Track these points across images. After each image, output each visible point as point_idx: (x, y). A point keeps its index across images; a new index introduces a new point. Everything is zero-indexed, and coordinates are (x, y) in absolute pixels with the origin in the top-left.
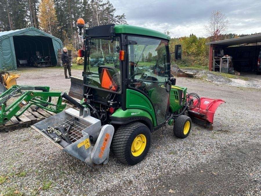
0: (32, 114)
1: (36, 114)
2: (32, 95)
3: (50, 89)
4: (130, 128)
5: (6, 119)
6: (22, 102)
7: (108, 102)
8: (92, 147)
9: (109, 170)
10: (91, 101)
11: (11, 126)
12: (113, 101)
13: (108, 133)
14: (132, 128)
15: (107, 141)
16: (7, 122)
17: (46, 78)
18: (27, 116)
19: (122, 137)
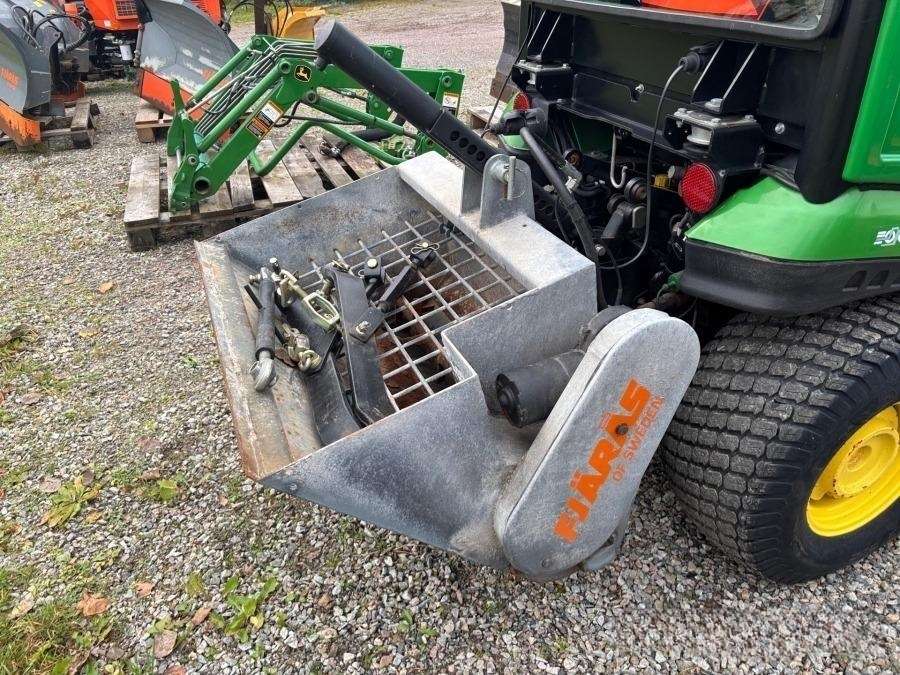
0: (320, 171)
1: (334, 169)
2: (302, 78)
3: (405, 59)
4: (830, 349)
5: (202, 185)
6: (263, 110)
7: (672, 122)
8: (510, 462)
9: (620, 582)
10: (552, 108)
11: (223, 219)
12: (724, 113)
13: (641, 382)
14: (854, 349)
15: (631, 436)
16: (211, 199)
17: (432, 27)
18: (294, 178)
19: (754, 404)
